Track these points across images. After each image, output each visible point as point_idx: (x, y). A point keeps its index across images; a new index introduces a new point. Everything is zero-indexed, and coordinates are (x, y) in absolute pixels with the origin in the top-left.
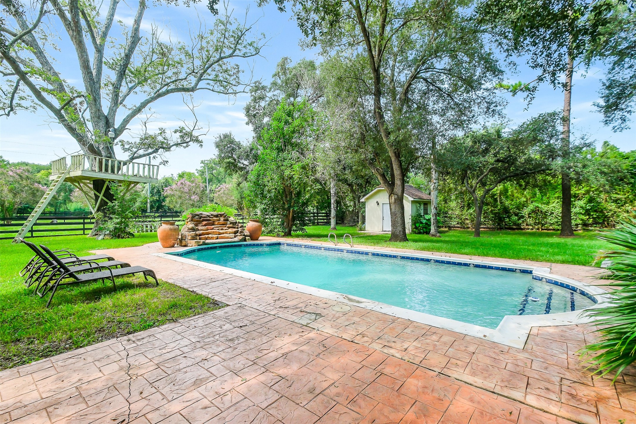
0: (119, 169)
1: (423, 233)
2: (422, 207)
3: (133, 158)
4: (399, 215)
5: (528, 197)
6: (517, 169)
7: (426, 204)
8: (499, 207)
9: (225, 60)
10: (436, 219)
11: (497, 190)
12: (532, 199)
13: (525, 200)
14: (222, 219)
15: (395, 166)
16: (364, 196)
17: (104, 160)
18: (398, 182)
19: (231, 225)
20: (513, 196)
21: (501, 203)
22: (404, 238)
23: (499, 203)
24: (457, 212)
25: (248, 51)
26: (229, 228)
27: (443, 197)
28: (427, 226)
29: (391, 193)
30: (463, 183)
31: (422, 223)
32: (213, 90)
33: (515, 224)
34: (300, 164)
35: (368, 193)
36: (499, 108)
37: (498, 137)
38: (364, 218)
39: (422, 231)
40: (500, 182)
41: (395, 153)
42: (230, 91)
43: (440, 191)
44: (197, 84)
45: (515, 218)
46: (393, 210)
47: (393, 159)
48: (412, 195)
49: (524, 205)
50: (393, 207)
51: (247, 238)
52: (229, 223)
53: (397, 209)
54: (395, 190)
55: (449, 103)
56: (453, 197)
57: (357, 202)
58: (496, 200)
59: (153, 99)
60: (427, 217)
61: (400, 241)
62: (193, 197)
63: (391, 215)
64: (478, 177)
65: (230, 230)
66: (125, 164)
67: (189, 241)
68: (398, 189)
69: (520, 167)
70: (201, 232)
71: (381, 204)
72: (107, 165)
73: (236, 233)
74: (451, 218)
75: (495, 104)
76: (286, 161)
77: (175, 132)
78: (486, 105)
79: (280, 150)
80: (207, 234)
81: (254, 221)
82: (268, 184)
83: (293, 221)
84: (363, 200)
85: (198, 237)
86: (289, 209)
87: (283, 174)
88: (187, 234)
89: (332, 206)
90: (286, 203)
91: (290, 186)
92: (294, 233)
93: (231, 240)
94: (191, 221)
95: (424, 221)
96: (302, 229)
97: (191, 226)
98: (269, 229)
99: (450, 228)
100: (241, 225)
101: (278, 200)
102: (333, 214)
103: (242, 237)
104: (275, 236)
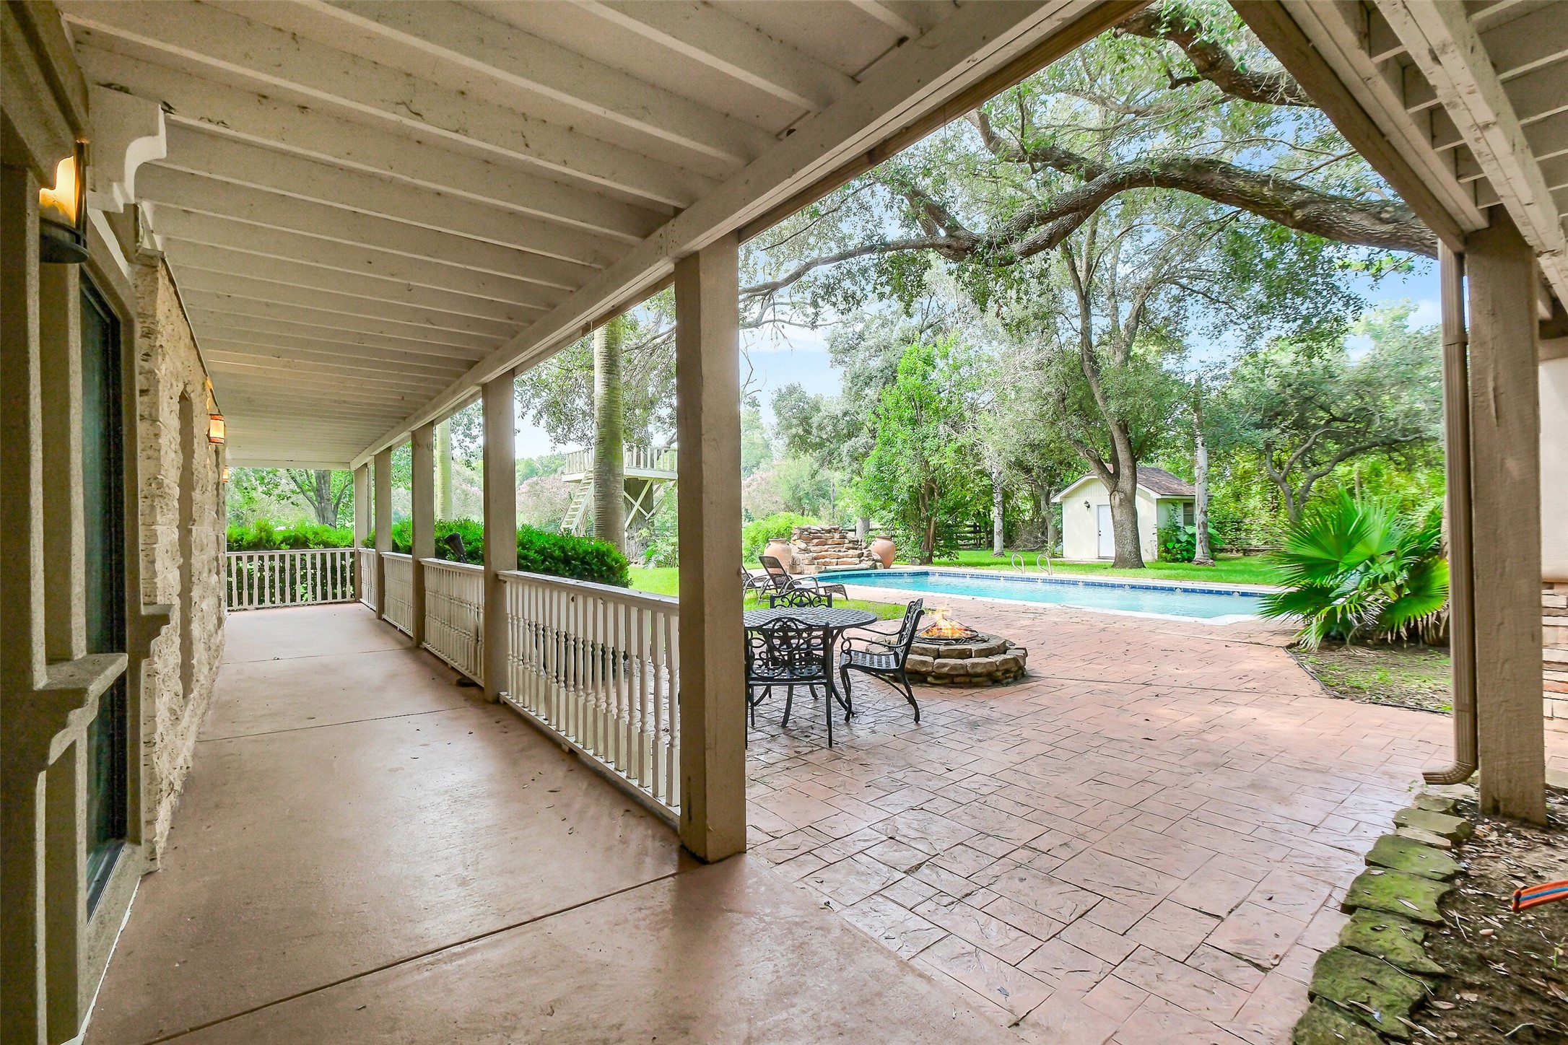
0: (658, 460)
1: (1183, 561)
2: (1181, 511)
4: (1128, 526)
6: (1375, 435)
7: (1187, 504)
10: (1205, 533)
11: (1350, 471)
14: (837, 535)
15: (1120, 447)
16: (1058, 491)
18: (1125, 471)
19: (851, 545)
20: (1391, 484)
22: (1139, 566)
24: (1264, 518)
26: (849, 549)
28: (1189, 547)
29: (1114, 490)
31: (1179, 541)
34: (953, 446)
35: (1067, 487)
38: (1059, 533)
39: (1179, 556)
40: (1352, 457)
41: (1120, 426)
46: (1118, 518)
47: (1116, 435)
48: (1154, 489)
50: (1117, 512)
51: (878, 564)
52: (847, 541)
53: (1125, 515)
54: (1120, 484)
56: (1254, 489)
57: (1043, 503)
60: (1190, 530)
61: (1130, 569)
63: (1115, 526)
65: (851, 552)
66: (665, 453)
67: (805, 567)
68: (1125, 483)
69: (1383, 430)
70: (815, 554)
71: (1093, 507)
72: (644, 457)
73: (860, 556)
74: (1249, 532)
76: (929, 441)
79: (914, 422)
80: (824, 557)
81: (884, 538)
82: (901, 479)
83: (935, 540)
84: (1056, 499)
85: (816, 562)
86: (929, 520)
87: (927, 462)
88: (800, 556)
89: (995, 513)
90: (923, 509)
91: (933, 480)
92: (935, 560)
93: (857, 567)
94: (800, 538)
95: (1184, 538)
96: (949, 554)
97: (803, 546)
98: (899, 553)
99: (1247, 552)
100: (864, 545)
101: (912, 504)
102: (998, 526)
103: (871, 563)
104: (913, 563)
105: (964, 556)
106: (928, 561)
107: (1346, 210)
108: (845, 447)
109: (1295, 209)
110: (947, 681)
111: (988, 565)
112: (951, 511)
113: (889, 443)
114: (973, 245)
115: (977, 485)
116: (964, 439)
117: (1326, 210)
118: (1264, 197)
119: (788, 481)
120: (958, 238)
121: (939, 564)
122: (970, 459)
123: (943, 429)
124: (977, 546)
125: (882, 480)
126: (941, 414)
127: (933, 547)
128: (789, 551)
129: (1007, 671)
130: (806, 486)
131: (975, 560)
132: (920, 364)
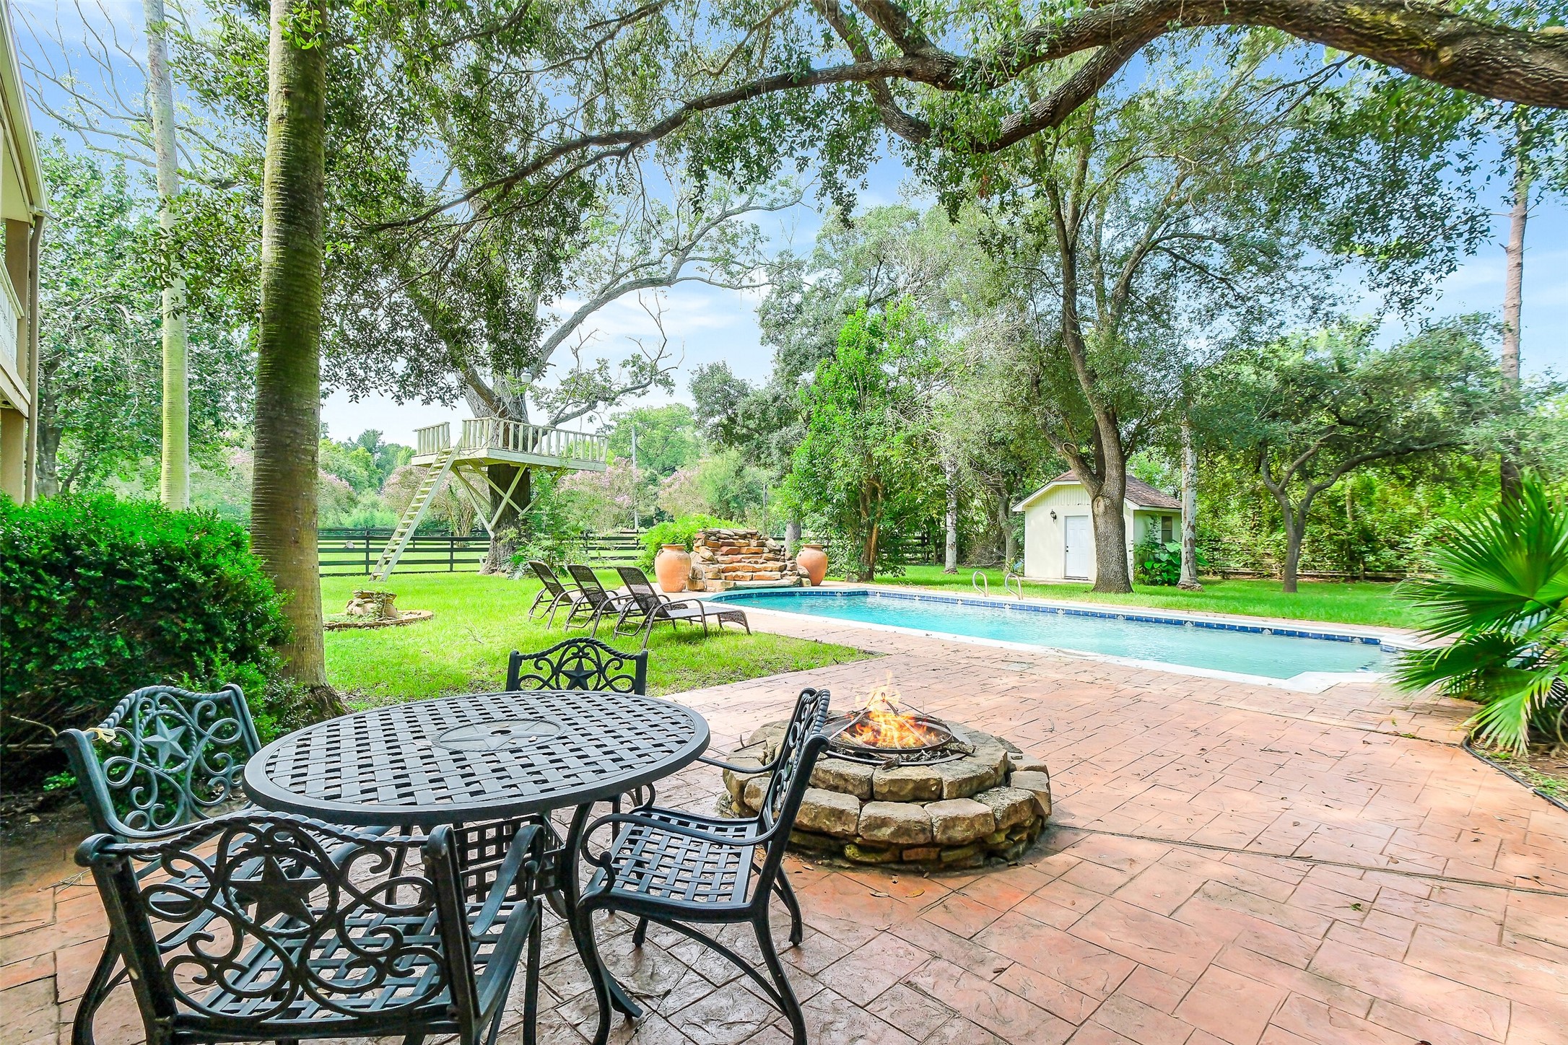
0: (535, 441)
1: (1165, 585)
2: (1159, 526)
3: (556, 422)
4: (1114, 539)
5: (1424, 504)
6: (1388, 442)
7: (1168, 518)
8: (1350, 527)
9: (733, 218)
10: (1192, 551)
11: (1343, 487)
12: (1434, 510)
13: (1415, 510)
14: (754, 543)
15: (1107, 441)
16: (1019, 499)
17: (511, 427)
18: (1112, 472)
19: (771, 555)
20: (1386, 502)
21: (1355, 518)
22: (1127, 589)
23: (1349, 518)
24: (1245, 538)
25: (777, 195)
26: (768, 560)
27: (1208, 502)
28: (1170, 567)
29: (1098, 495)
30: (1257, 471)
31: (1159, 561)
32: (709, 282)
33: (1390, 568)
35: (1029, 494)
36: (1338, 310)
37: (1340, 371)
38: (1019, 549)
39: (1158, 578)
40: (1348, 470)
41: (1107, 414)
42: (746, 282)
43: (1200, 489)
44: (676, 271)
45: (1388, 554)
46: (1101, 529)
47: (1102, 426)
48: (1136, 499)
49: (1414, 523)
50: (1100, 521)
51: (804, 580)
52: (766, 550)
53: (1111, 527)
54: (1105, 487)
55: (1223, 296)
56: (1234, 504)
57: (1001, 512)
58: (1341, 511)
59: (596, 305)
60: (1171, 547)
61: (1117, 592)
62: (619, 500)
63: (1097, 539)
64: (1295, 457)
65: (771, 564)
66: (545, 433)
67: (709, 582)
68: (1111, 486)
69: (1396, 436)
70: (723, 566)
71: (1061, 518)
72: (516, 437)
73: (782, 569)
74: (1226, 552)
75: (1331, 301)
76: (873, 429)
77: (624, 366)
78: (1309, 302)
79: (856, 405)
80: (735, 570)
81: (813, 547)
82: (839, 474)
83: (877, 552)
84: (1018, 508)
85: (723, 575)
86: (871, 527)
87: (870, 456)
88: (703, 568)
89: (949, 522)
90: (864, 513)
91: (877, 477)
92: (877, 576)
93: (777, 583)
94: (705, 545)
95: (1164, 557)
96: (894, 570)
97: (708, 554)
98: (833, 567)
99: (1225, 575)
100: (788, 554)
101: (850, 507)
102: (951, 538)
103: (795, 578)
104: (850, 580)
105: (911, 572)
106: (869, 577)
107: (1523, 48)
108: (775, 437)
109: (1440, 46)
110: (887, 856)
111: (941, 583)
112: (897, 517)
113: (823, 429)
114: (948, 71)
115: (931, 484)
116: (914, 427)
117: (1490, 47)
118: (1391, 30)
119: (714, 482)
120: (925, 59)
121: (881, 581)
122: (923, 453)
123: (890, 415)
124: (925, 561)
125: (814, 475)
126: (889, 397)
127: (874, 560)
128: (688, 561)
129: (1015, 829)
130: (734, 489)
131: (925, 577)
132: (865, 336)
